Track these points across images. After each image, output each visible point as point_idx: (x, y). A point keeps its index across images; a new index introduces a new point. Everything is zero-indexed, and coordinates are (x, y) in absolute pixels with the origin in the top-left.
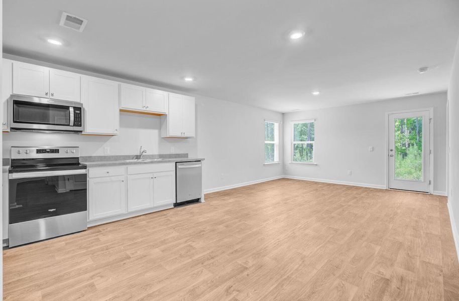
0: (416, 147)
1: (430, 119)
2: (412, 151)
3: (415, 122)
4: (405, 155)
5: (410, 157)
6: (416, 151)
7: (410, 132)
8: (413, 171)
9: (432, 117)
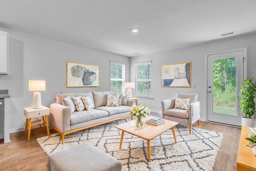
0: (231, 84)
1: (244, 59)
2: (229, 87)
3: (230, 69)
4: (223, 89)
5: (227, 91)
6: (231, 87)
7: (227, 75)
8: (229, 100)
9: (245, 56)
